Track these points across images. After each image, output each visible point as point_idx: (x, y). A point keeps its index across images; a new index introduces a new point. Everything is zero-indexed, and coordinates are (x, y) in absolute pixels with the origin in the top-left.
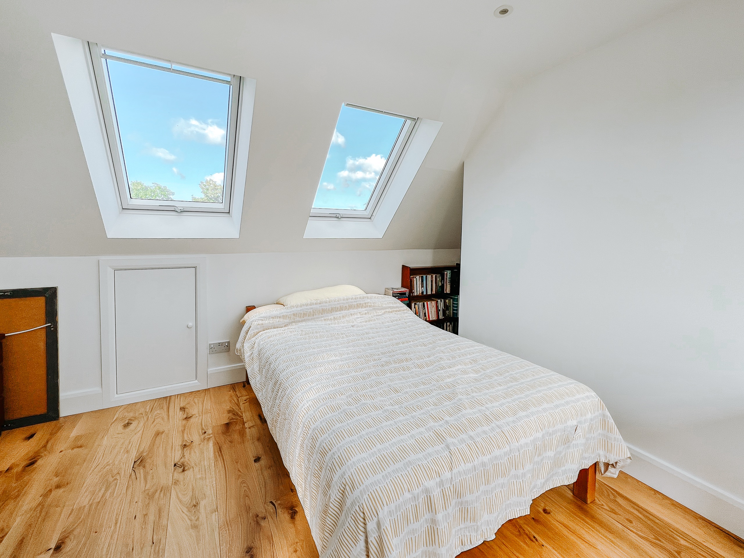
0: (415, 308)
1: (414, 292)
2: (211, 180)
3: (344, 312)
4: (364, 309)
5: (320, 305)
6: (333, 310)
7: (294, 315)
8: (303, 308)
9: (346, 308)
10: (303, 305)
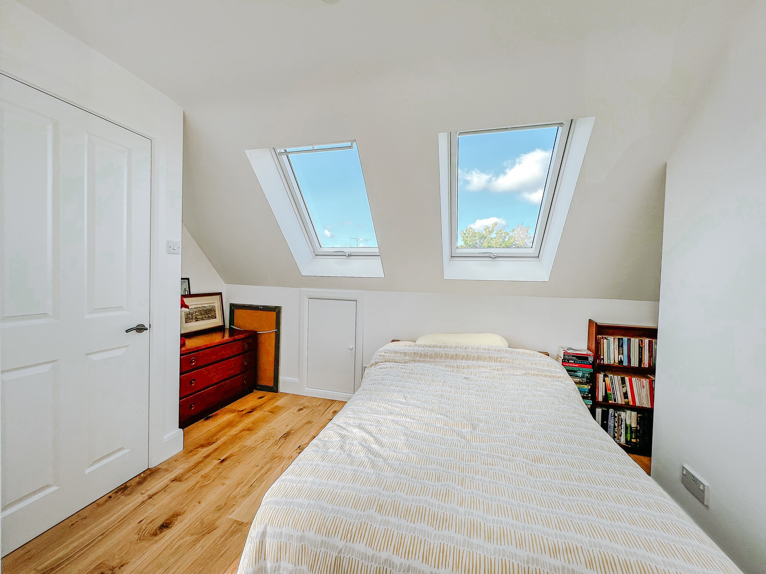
0: (604, 381)
1: (603, 359)
2: (470, 228)
3: (470, 362)
4: (497, 364)
5: (444, 349)
6: (456, 357)
7: (414, 353)
8: (425, 348)
9: (473, 359)
10: (426, 346)
